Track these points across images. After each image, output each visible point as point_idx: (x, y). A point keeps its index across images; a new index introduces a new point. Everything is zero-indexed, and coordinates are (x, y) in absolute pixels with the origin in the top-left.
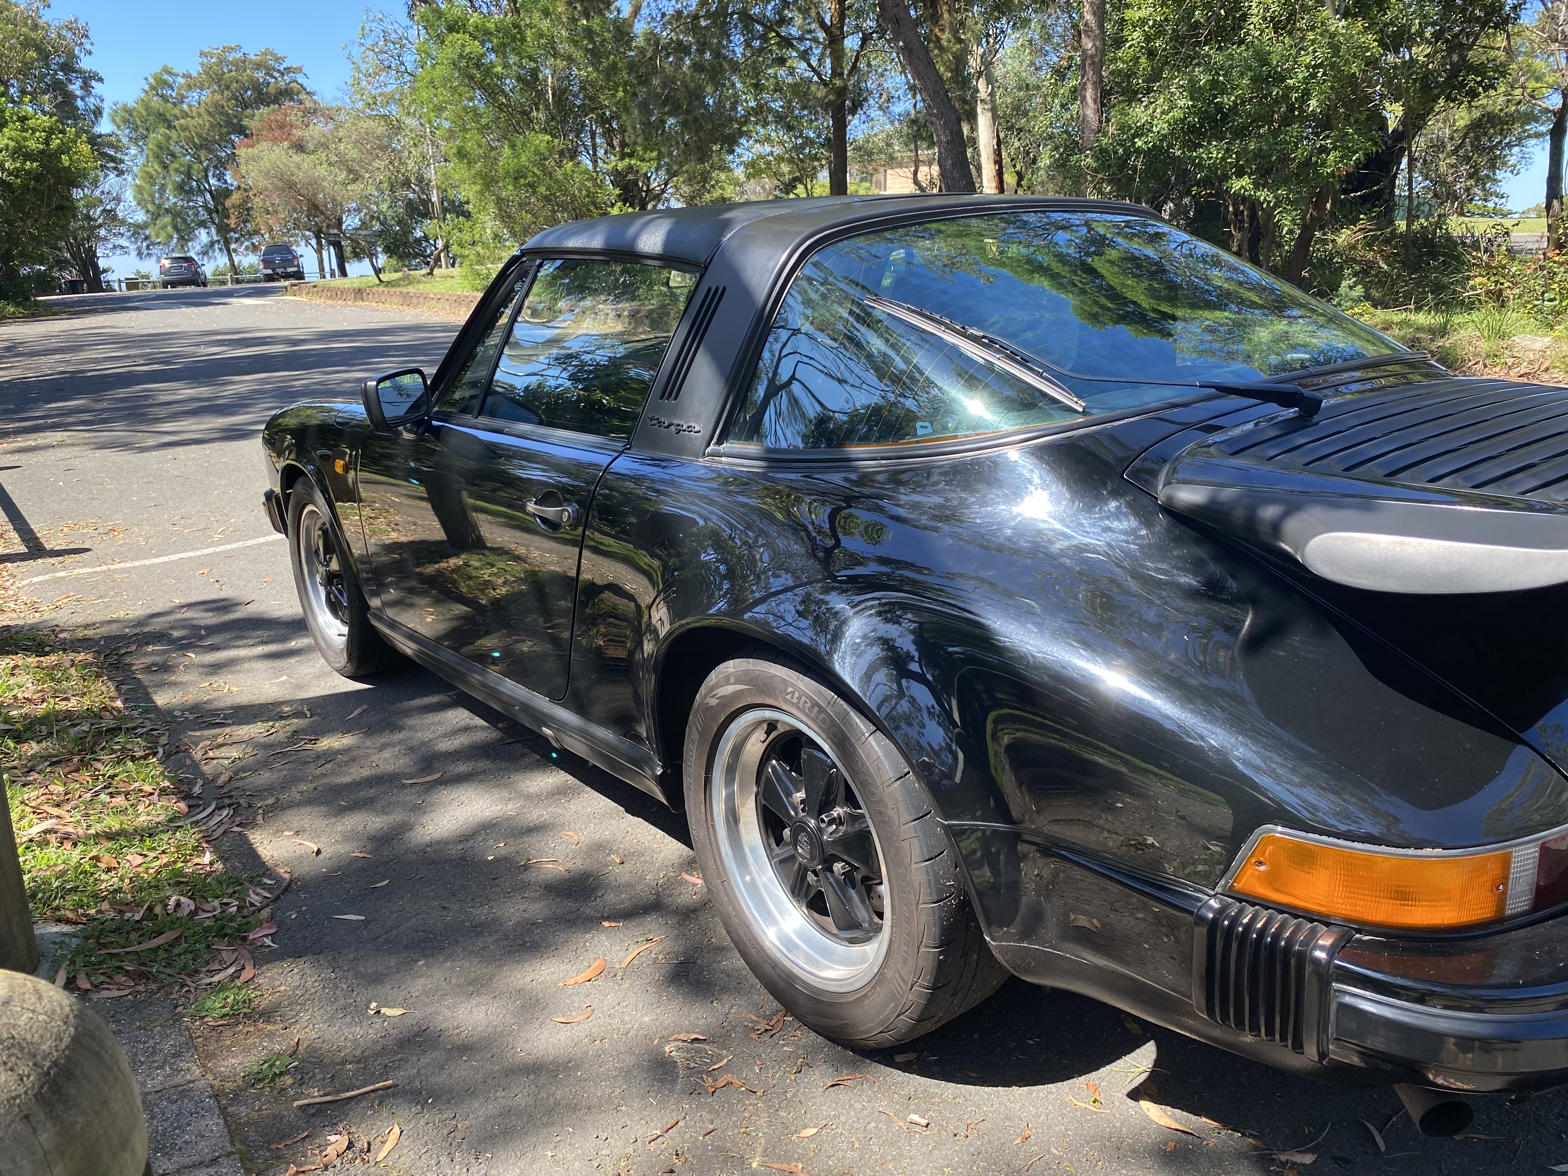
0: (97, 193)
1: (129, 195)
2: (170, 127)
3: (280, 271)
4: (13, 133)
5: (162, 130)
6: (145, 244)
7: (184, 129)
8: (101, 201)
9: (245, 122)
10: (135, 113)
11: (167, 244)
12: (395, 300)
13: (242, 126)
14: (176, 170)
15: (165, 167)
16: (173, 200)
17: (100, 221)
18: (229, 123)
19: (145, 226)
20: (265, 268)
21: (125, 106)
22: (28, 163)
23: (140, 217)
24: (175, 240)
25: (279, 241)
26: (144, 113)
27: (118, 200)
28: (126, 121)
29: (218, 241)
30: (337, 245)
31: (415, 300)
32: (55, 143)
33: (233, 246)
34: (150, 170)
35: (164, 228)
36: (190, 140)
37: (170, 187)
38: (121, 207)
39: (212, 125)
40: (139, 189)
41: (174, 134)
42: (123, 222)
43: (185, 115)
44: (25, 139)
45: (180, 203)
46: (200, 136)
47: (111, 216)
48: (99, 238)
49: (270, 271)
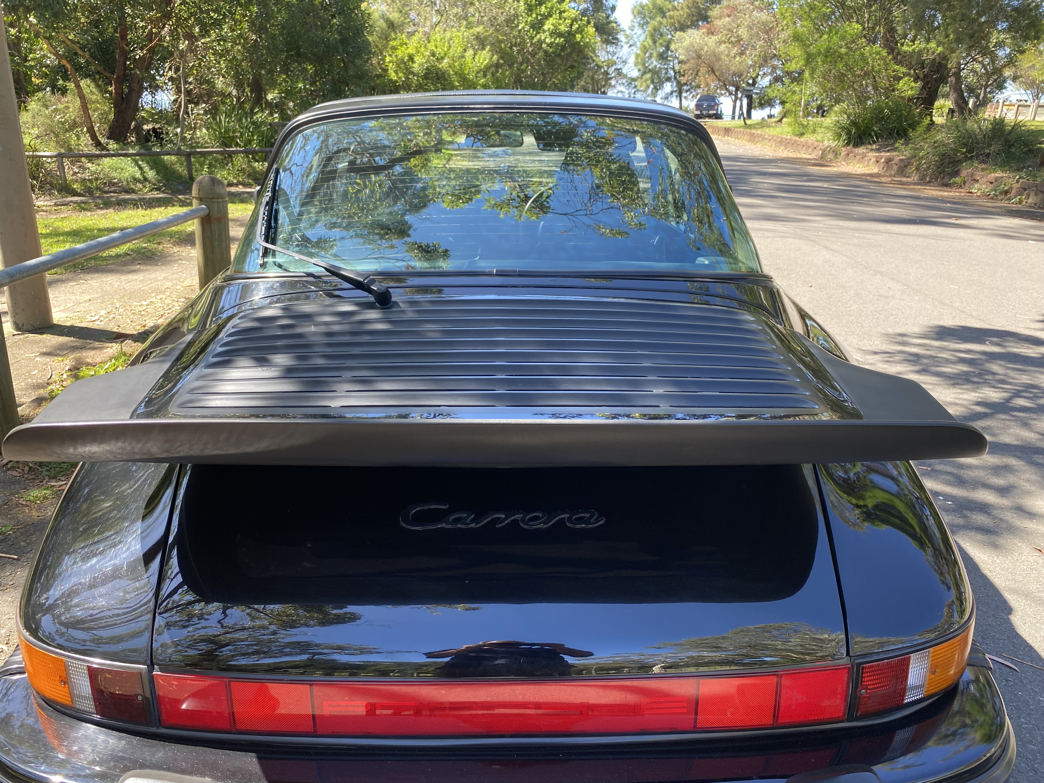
0: (615, 58)
1: (632, 60)
2: (664, 16)
3: (704, 112)
4: (554, 21)
5: (659, 19)
6: (633, 91)
7: (671, 17)
8: (615, 63)
9: (710, 13)
10: (646, 8)
11: (645, 91)
12: (746, 137)
13: (706, 16)
14: (661, 44)
15: (655, 42)
16: (655, 63)
17: (613, 75)
18: (699, 14)
19: (634, 80)
20: (697, 110)
21: (641, 3)
22: (558, 39)
23: (635, 73)
24: (650, 89)
25: (711, 93)
26: (651, 7)
27: (625, 62)
28: (640, 13)
29: (676, 91)
30: (750, 98)
31: (756, 139)
32: (575, 26)
33: (684, 94)
34: (646, 44)
35: (646, 80)
36: (673, 24)
37: (655, 55)
38: (626, 67)
39: (688, 15)
40: (637, 56)
41: (664, 21)
42: (625, 76)
43: (675, 8)
44: (560, 24)
45: (658, 66)
46: (679, 22)
47: (619, 72)
48: (610, 85)
49: (698, 112)
